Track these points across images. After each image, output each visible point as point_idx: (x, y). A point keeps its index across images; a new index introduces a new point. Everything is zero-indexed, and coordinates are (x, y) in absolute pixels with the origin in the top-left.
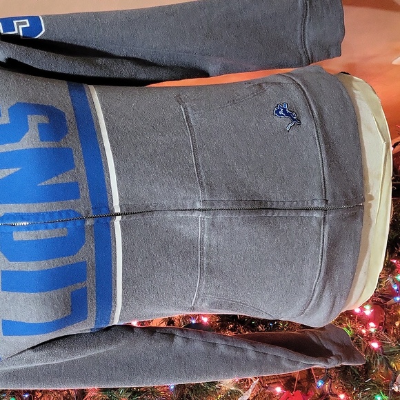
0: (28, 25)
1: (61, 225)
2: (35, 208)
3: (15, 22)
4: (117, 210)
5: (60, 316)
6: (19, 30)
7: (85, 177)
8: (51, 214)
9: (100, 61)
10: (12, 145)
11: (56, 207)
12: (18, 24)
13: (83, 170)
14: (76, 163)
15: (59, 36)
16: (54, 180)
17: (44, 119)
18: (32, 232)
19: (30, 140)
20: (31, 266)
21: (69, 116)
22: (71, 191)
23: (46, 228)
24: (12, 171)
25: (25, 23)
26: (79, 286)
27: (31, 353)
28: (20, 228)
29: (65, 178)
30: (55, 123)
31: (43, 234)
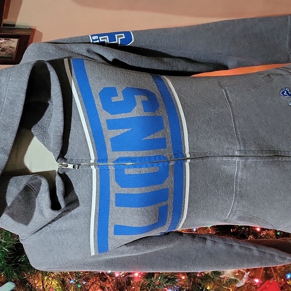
0: (124, 37)
1: (155, 164)
2: (140, 154)
3: (116, 35)
4: (188, 156)
5: (152, 223)
6: (118, 41)
7: (170, 135)
8: (150, 157)
9: (166, 60)
10: (126, 114)
11: (151, 153)
12: (118, 37)
13: (168, 130)
14: (165, 125)
15: (143, 44)
16: (152, 137)
17: (145, 98)
18: (137, 169)
19: (138, 111)
20: (136, 191)
21: (158, 96)
22: (161, 143)
23: (147, 167)
24: (126, 130)
25: (122, 36)
26: (164, 204)
27: (125, 247)
28: (129, 167)
29: (158, 135)
30: (151, 102)
31: (144, 170)
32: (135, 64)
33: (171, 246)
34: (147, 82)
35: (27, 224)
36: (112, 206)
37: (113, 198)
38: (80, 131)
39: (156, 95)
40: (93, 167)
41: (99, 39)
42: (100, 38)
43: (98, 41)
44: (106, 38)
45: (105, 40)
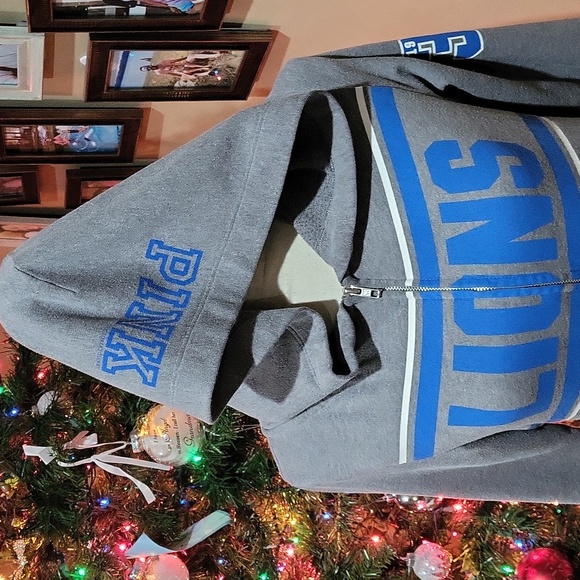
0: (465, 43)
1: (535, 290)
2: (504, 270)
3: (450, 39)
5: (525, 403)
6: (453, 50)
7: (564, 233)
8: (524, 277)
9: (545, 85)
10: (478, 192)
11: (529, 268)
12: (454, 42)
13: (562, 224)
14: (555, 214)
15: (500, 55)
16: (529, 236)
17: (514, 161)
18: (500, 300)
19: (503, 186)
20: (496, 341)
22: (546, 250)
23: (518, 295)
24: (478, 224)
25: (461, 40)
26: (549, 367)
28: (483, 294)
29: (542, 234)
30: (529, 168)
31: (513, 302)
32: (486, 96)
33: (548, 451)
34: (515, 129)
35: (280, 399)
36: (447, 371)
37: (448, 355)
38: (386, 226)
39: (536, 154)
40: (410, 295)
41: (417, 47)
42: (420, 45)
43: (415, 52)
44: (430, 46)
45: (429, 49)
